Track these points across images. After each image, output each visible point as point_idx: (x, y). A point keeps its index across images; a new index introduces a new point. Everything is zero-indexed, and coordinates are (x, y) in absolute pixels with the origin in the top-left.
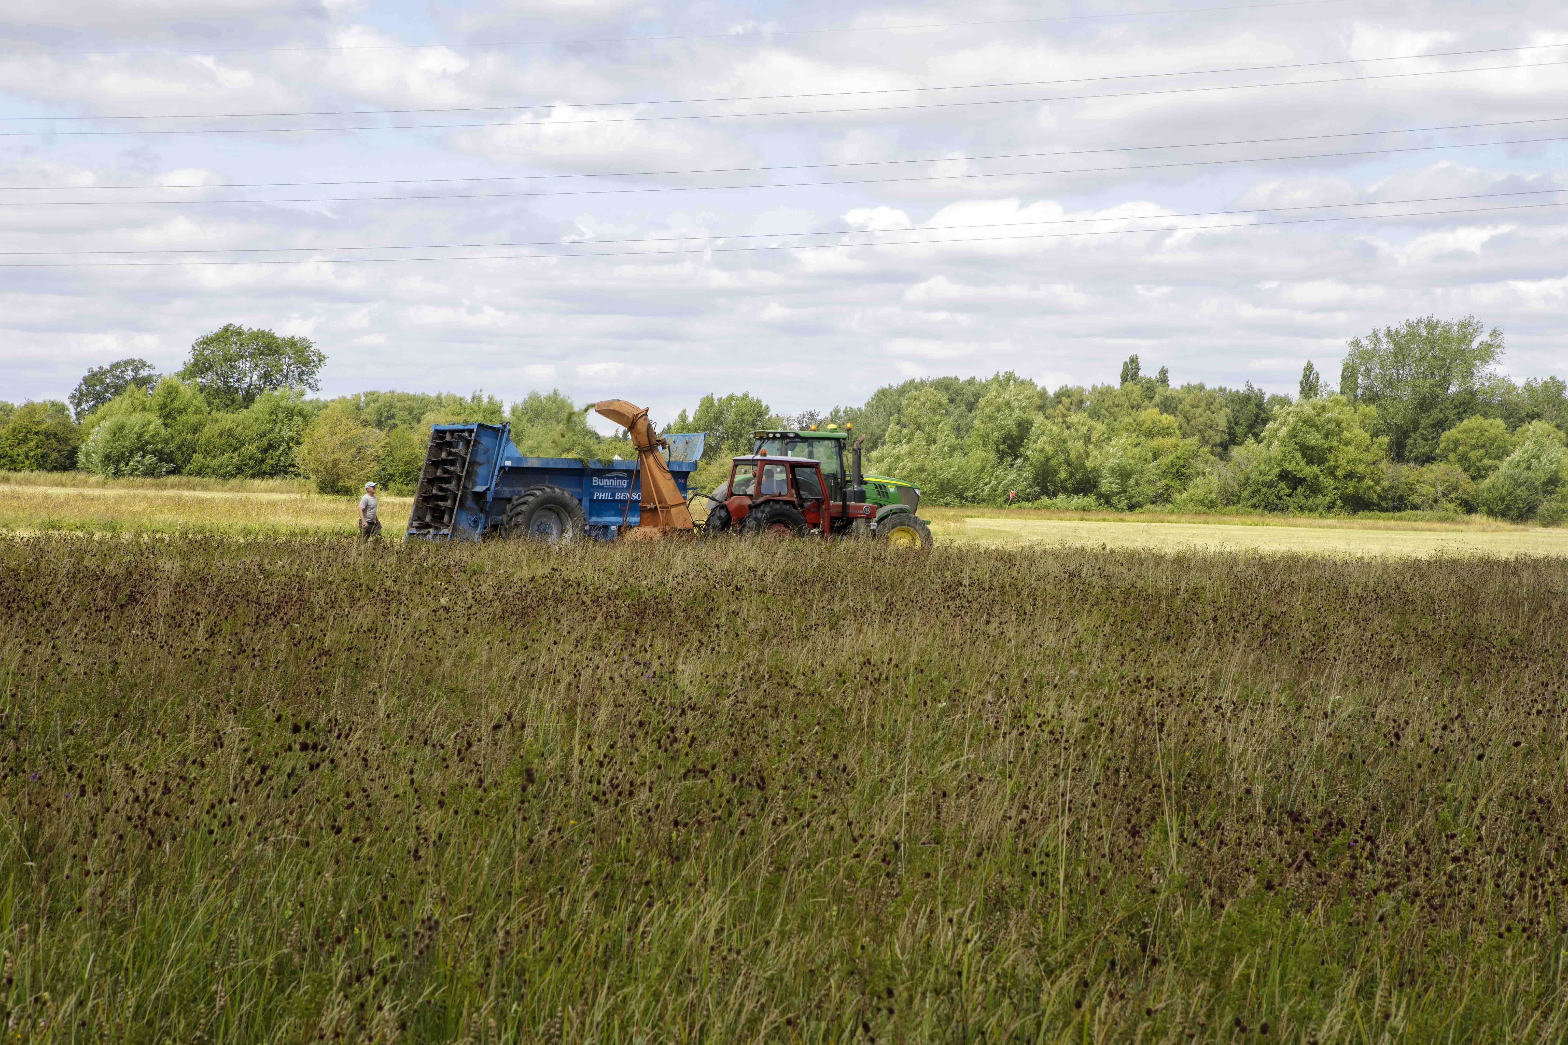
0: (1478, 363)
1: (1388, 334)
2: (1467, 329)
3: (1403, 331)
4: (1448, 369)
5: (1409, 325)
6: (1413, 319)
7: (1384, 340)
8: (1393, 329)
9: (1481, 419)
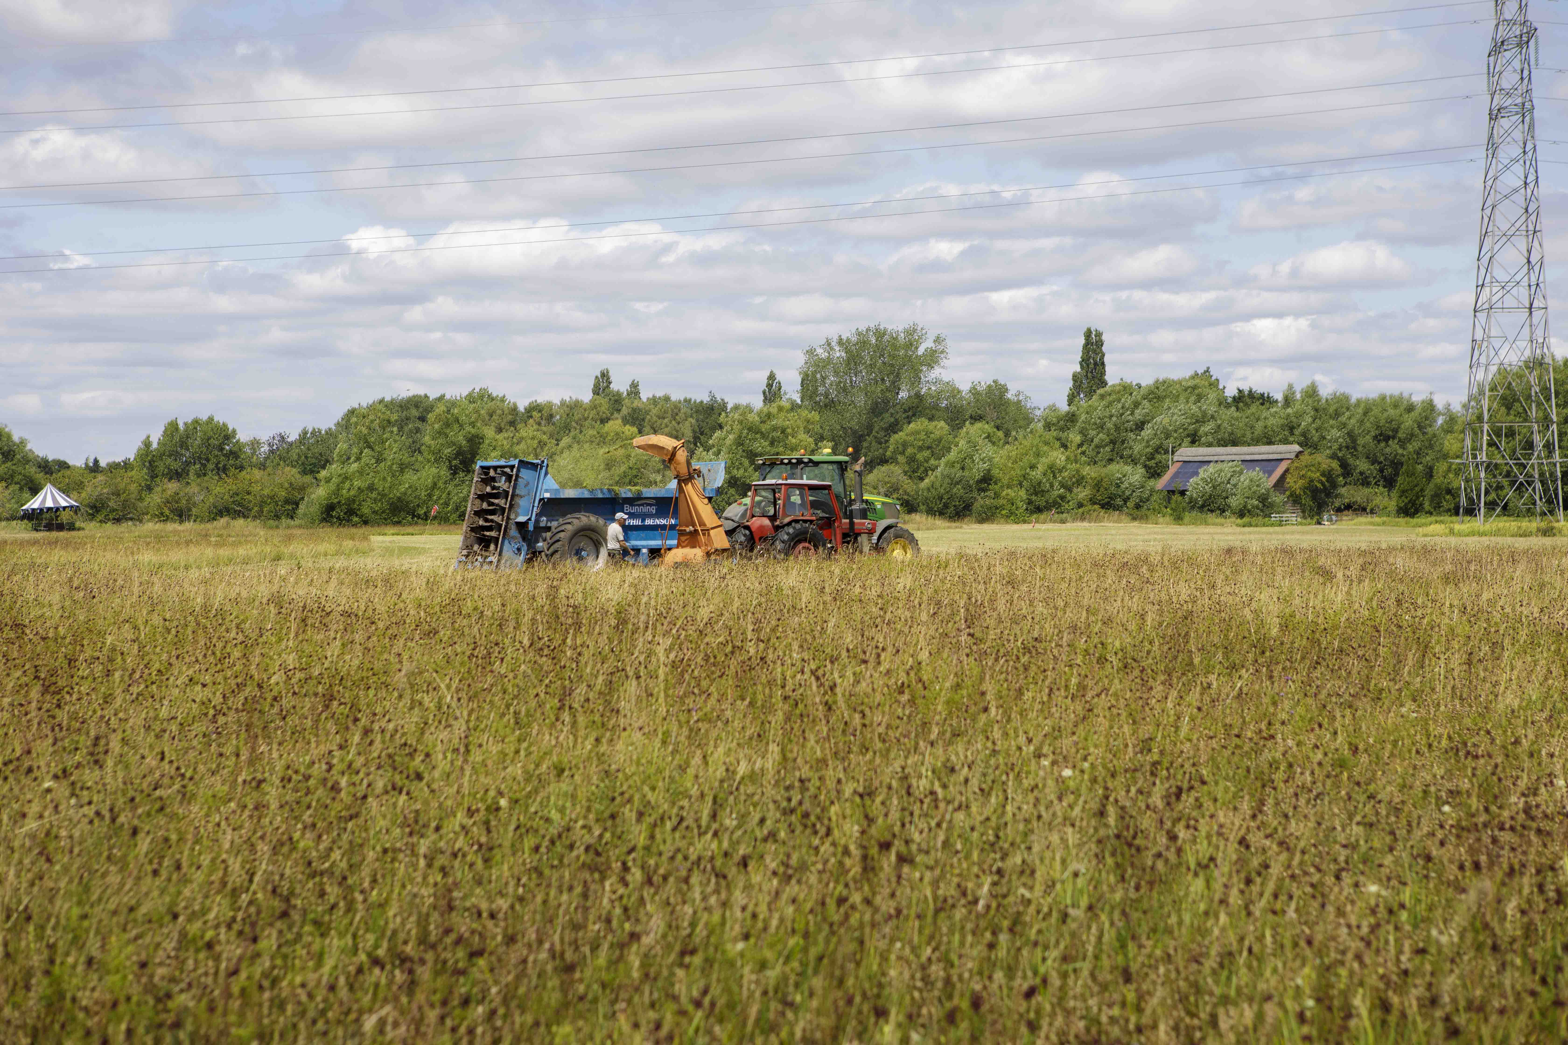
0: (924, 368)
1: (840, 342)
2: (912, 336)
3: (854, 339)
4: (898, 375)
5: (859, 334)
6: (862, 328)
7: (837, 348)
8: (844, 337)
9: (926, 422)
